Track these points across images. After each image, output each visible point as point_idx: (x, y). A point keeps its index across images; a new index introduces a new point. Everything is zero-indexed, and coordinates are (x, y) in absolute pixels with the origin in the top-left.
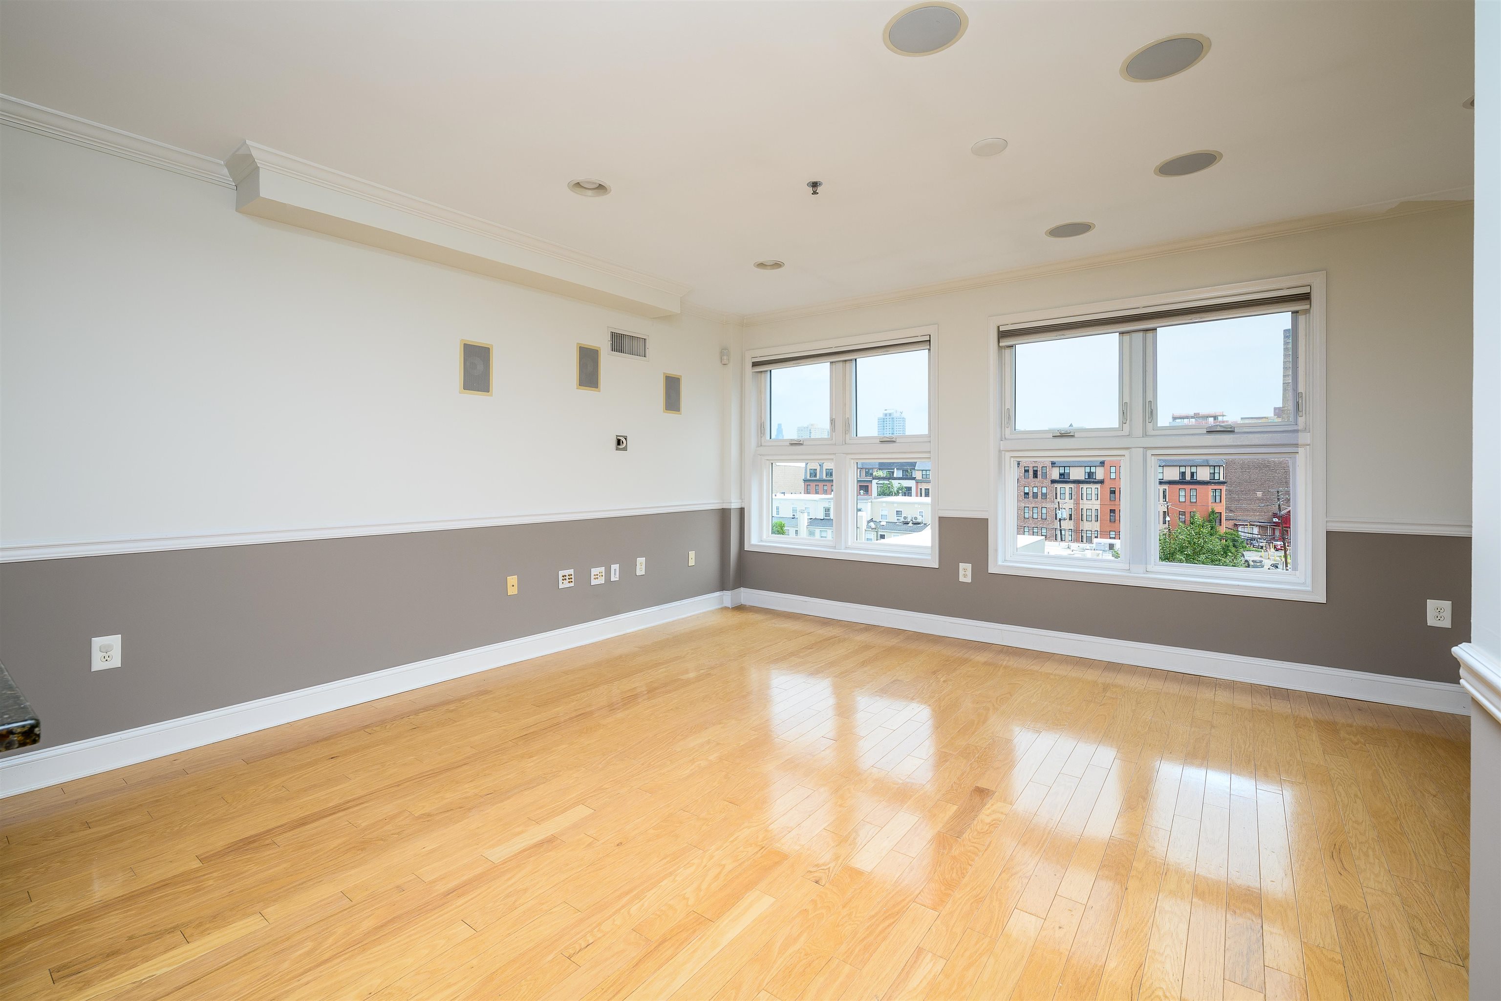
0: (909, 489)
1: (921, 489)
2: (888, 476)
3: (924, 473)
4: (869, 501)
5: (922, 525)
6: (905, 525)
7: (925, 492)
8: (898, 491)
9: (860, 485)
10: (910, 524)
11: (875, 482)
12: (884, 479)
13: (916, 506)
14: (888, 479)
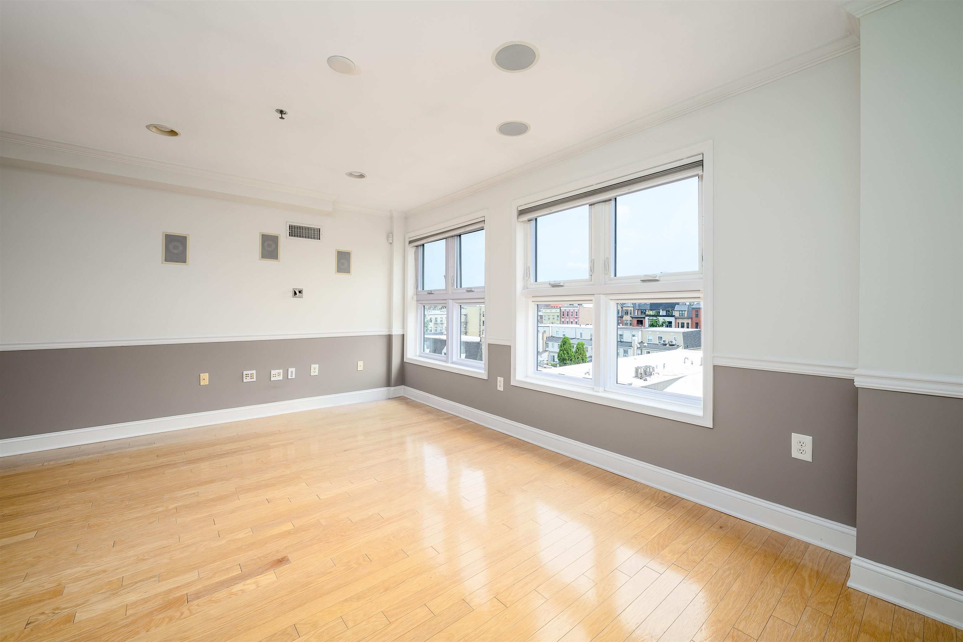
0: (670, 323)
1: (678, 323)
2: (656, 314)
3: (681, 312)
4: (640, 330)
5: (675, 346)
6: (664, 346)
7: (681, 325)
8: (662, 324)
9: (637, 320)
10: (668, 346)
11: (647, 318)
12: (653, 316)
13: (672, 334)
14: (656, 316)
